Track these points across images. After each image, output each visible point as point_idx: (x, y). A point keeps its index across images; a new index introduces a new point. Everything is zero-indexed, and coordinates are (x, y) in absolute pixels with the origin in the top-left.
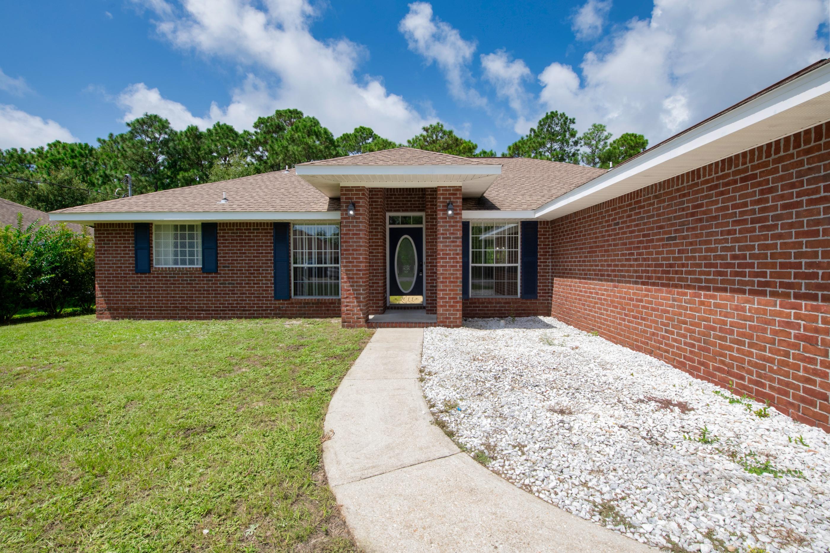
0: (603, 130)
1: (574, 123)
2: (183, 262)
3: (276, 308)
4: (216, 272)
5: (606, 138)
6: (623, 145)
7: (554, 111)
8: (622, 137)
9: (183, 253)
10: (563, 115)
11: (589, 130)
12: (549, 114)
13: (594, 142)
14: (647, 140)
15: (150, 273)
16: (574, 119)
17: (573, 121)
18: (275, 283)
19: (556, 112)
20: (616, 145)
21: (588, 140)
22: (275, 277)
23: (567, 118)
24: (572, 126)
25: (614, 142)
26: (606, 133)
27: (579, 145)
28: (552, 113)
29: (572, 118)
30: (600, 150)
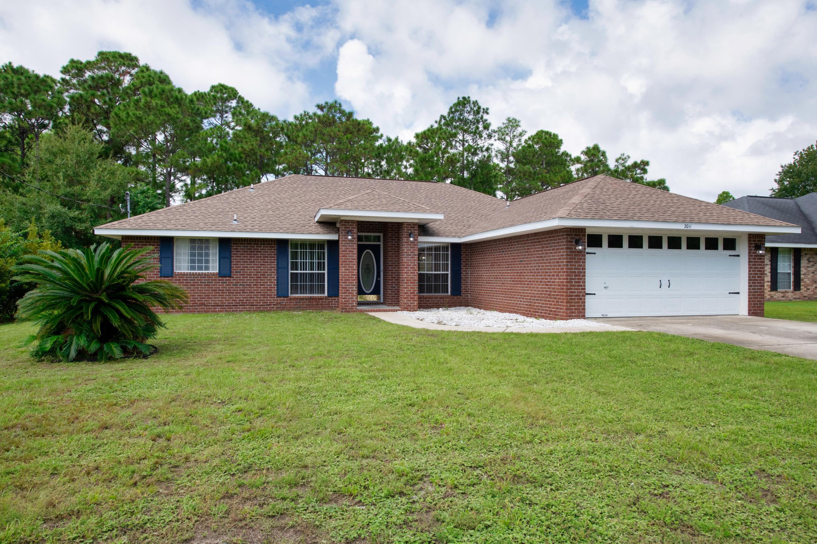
0: (517, 125)
1: (488, 113)
2: (200, 268)
3: (277, 304)
4: (230, 277)
5: (521, 135)
6: (537, 143)
7: (467, 97)
8: (537, 134)
9: (200, 261)
10: (475, 103)
11: (503, 124)
12: (461, 99)
13: (508, 139)
14: (561, 140)
15: (172, 277)
16: (487, 109)
17: (486, 111)
18: (277, 285)
19: (469, 97)
20: (530, 142)
21: (502, 134)
22: (277, 280)
23: (479, 108)
24: (485, 117)
25: (529, 139)
26: (519, 130)
27: (493, 139)
28: (464, 98)
29: (485, 108)
30: (515, 148)
